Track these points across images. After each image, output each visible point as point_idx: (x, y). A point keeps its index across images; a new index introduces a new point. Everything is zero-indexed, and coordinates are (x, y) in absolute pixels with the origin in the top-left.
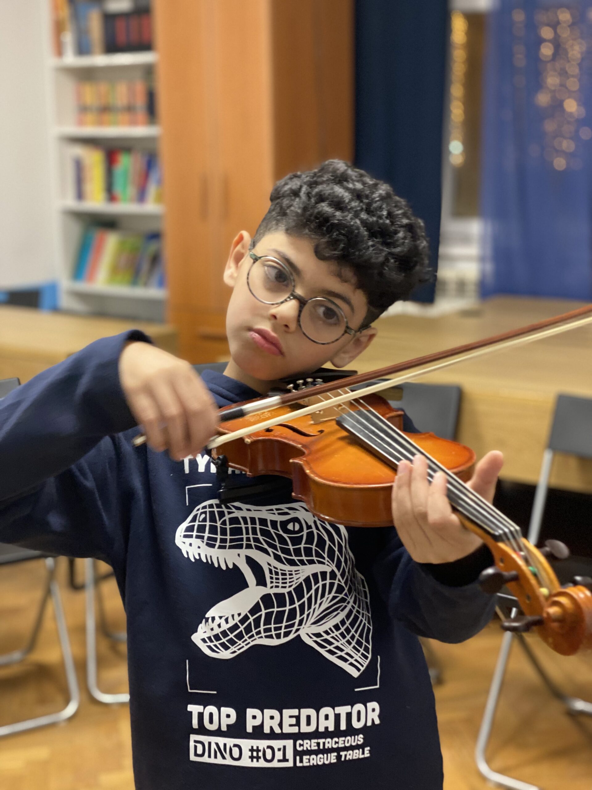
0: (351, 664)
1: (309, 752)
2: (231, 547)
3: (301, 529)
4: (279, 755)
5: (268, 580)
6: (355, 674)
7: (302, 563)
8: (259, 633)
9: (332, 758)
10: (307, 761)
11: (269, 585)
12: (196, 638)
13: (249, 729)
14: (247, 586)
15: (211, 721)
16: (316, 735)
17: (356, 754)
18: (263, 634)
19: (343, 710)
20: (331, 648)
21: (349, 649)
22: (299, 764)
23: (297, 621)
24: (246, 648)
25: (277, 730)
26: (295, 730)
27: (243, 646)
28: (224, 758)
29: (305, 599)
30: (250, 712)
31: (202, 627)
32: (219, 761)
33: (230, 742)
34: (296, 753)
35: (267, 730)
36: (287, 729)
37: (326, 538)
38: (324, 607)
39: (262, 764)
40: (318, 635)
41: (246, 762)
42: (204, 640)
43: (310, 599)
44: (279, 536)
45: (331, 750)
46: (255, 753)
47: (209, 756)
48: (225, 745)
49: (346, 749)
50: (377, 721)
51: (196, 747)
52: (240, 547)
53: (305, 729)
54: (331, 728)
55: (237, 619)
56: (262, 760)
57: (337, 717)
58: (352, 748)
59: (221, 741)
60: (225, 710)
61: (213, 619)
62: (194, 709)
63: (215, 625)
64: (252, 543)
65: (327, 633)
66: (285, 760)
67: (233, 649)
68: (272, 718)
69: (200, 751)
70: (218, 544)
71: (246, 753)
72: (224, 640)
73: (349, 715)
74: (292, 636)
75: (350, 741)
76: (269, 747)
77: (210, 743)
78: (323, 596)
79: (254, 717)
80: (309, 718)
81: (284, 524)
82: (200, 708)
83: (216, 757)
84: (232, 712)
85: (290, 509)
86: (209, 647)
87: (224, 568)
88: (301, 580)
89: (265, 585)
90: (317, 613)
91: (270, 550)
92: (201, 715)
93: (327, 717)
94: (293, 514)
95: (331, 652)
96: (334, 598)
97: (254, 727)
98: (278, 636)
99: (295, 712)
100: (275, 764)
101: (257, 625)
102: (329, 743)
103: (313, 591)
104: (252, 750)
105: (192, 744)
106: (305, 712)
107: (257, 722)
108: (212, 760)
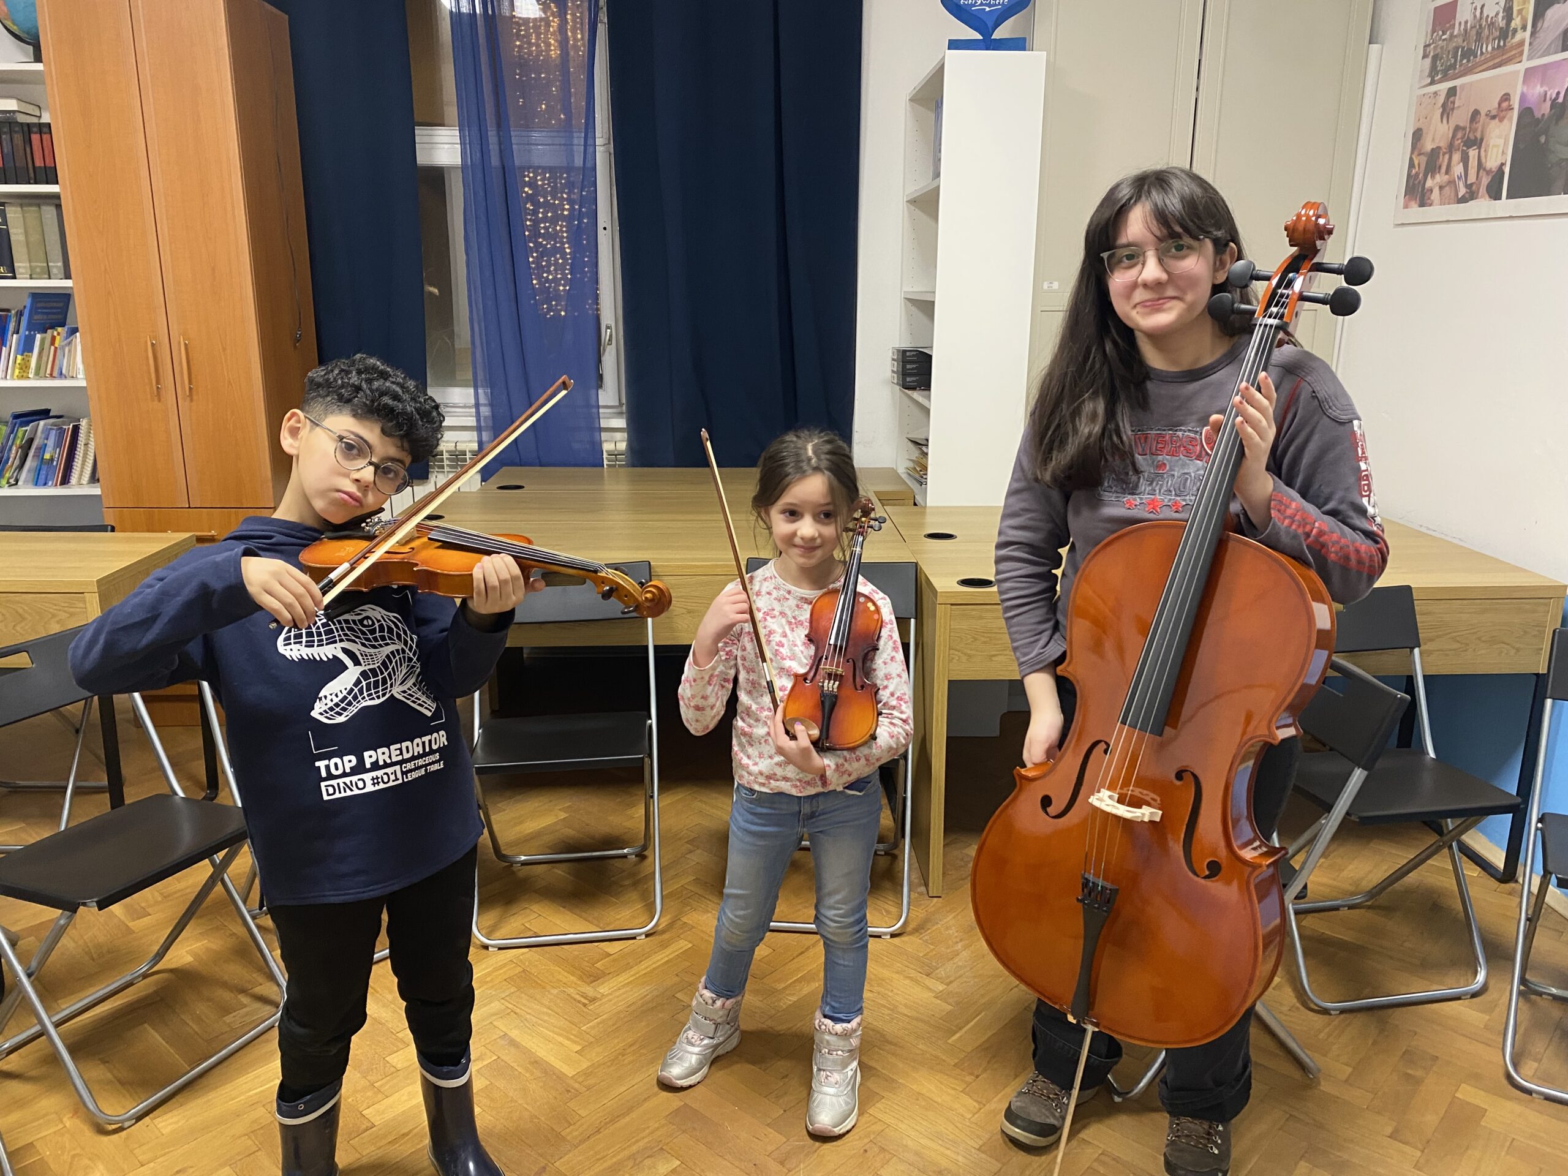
0: (426, 708)
1: (411, 771)
2: (327, 644)
3: (373, 624)
4: (392, 777)
5: (362, 661)
6: (429, 714)
7: (381, 646)
8: (364, 698)
9: (423, 772)
10: (411, 776)
11: (363, 664)
12: (314, 714)
13: (368, 766)
14: (347, 668)
15: (337, 769)
16: (413, 758)
17: (436, 767)
18: (367, 698)
19: (426, 739)
20: (413, 699)
21: (424, 698)
22: (406, 780)
23: (389, 685)
24: (356, 710)
25: (388, 761)
26: (400, 758)
27: (353, 710)
28: (352, 790)
29: (390, 669)
30: (366, 754)
31: (317, 705)
32: (349, 793)
33: (354, 778)
34: (403, 773)
35: (381, 763)
36: (394, 759)
37: (393, 627)
38: (404, 672)
39: (382, 786)
40: (404, 692)
41: (370, 788)
42: (321, 714)
43: (393, 668)
44: (359, 629)
45: (422, 767)
46: (375, 781)
47: (340, 792)
48: (351, 782)
49: (430, 764)
50: (446, 743)
51: (327, 790)
52: (335, 642)
53: (406, 756)
54: (421, 752)
55: (345, 693)
56: (381, 784)
57: (424, 743)
58: (433, 763)
59: (347, 780)
60: (346, 759)
61: (326, 697)
62: (321, 764)
63: (328, 701)
64: (344, 638)
65: (409, 689)
66: (397, 779)
67: (345, 714)
68: (383, 753)
69: (331, 790)
70: (316, 644)
71: (369, 782)
72: (337, 709)
73: (430, 741)
74: (387, 696)
75: (432, 758)
76: (384, 774)
77: (338, 784)
78: (401, 665)
79: (371, 757)
80: (407, 748)
81: (361, 621)
82: (326, 762)
83: (345, 791)
84: (353, 758)
85: (361, 610)
86: (326, 717)
87: (325, 659)
88: (384, 657)
89: (361, 665)
90: (400, 677)
91: (357, 640)
92: (328, 767)
93: (418, 745)
94: (364, 614)
95: (414, 702)
96: (408, 666)
97: (372, 764)
98: (378, 697)
99: (398, 746)
100: (391, 784)
101: (361, 693)
102: (421, 762)
103: (394, 663)
104: (373, 779)
105: (323, 789)
106: (404, 745)
107: (374, 759)
108: (343, 795)
